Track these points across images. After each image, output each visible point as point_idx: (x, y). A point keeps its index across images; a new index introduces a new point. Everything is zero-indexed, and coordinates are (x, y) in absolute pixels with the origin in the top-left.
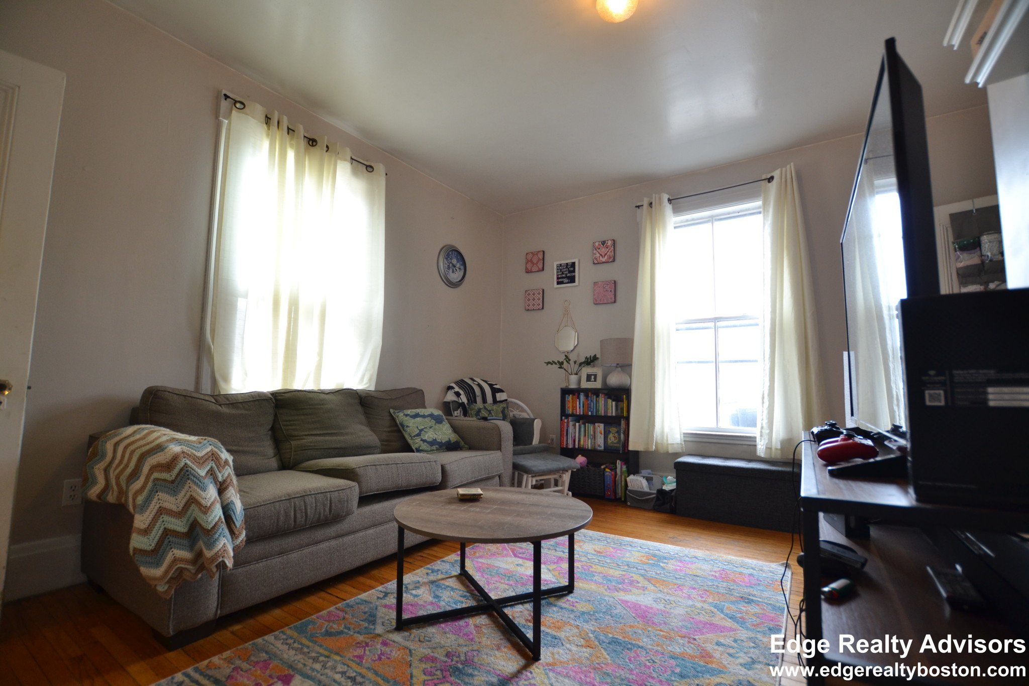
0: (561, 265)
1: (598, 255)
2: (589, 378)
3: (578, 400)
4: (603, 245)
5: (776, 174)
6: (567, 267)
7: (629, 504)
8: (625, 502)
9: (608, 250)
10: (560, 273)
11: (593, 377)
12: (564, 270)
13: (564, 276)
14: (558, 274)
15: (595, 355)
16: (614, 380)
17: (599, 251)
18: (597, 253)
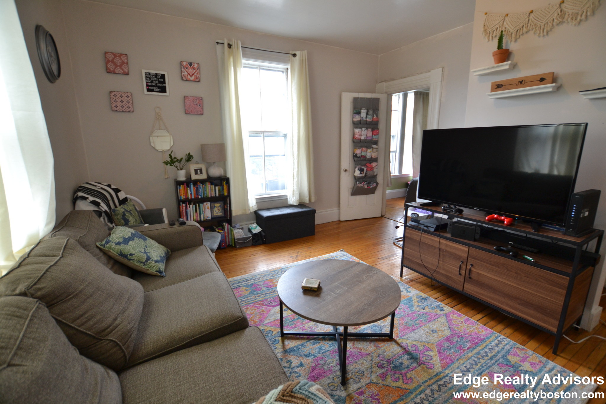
0: (149, 74)
1: (186, 73)
2: (196, 171)
3: (189, 188)
4: (190, 66)
5: (298, 53)
6: (156, 77)
7: (238, 247)
8: (235, 247)
9: (194, 71)
10: (149, 81)
11: (199, 171)
12: (153, 79)
13: (154, 84)
14: (147, 81)
15: (189, 154)
16: (215, 172)
17: (187, 70)
18: (185, 71)
